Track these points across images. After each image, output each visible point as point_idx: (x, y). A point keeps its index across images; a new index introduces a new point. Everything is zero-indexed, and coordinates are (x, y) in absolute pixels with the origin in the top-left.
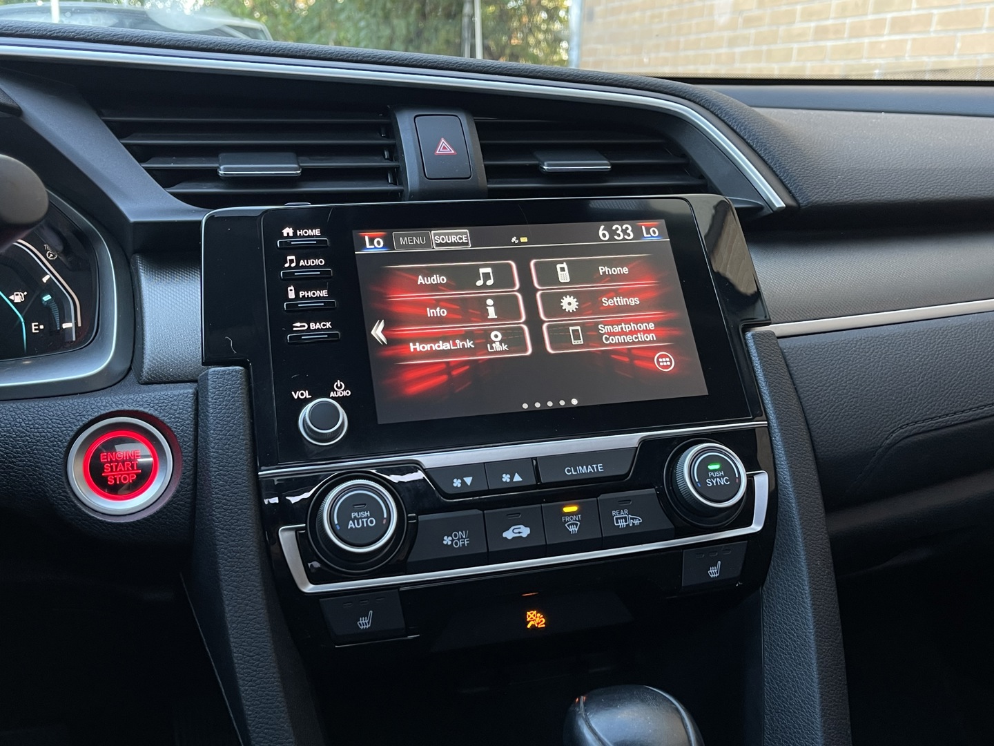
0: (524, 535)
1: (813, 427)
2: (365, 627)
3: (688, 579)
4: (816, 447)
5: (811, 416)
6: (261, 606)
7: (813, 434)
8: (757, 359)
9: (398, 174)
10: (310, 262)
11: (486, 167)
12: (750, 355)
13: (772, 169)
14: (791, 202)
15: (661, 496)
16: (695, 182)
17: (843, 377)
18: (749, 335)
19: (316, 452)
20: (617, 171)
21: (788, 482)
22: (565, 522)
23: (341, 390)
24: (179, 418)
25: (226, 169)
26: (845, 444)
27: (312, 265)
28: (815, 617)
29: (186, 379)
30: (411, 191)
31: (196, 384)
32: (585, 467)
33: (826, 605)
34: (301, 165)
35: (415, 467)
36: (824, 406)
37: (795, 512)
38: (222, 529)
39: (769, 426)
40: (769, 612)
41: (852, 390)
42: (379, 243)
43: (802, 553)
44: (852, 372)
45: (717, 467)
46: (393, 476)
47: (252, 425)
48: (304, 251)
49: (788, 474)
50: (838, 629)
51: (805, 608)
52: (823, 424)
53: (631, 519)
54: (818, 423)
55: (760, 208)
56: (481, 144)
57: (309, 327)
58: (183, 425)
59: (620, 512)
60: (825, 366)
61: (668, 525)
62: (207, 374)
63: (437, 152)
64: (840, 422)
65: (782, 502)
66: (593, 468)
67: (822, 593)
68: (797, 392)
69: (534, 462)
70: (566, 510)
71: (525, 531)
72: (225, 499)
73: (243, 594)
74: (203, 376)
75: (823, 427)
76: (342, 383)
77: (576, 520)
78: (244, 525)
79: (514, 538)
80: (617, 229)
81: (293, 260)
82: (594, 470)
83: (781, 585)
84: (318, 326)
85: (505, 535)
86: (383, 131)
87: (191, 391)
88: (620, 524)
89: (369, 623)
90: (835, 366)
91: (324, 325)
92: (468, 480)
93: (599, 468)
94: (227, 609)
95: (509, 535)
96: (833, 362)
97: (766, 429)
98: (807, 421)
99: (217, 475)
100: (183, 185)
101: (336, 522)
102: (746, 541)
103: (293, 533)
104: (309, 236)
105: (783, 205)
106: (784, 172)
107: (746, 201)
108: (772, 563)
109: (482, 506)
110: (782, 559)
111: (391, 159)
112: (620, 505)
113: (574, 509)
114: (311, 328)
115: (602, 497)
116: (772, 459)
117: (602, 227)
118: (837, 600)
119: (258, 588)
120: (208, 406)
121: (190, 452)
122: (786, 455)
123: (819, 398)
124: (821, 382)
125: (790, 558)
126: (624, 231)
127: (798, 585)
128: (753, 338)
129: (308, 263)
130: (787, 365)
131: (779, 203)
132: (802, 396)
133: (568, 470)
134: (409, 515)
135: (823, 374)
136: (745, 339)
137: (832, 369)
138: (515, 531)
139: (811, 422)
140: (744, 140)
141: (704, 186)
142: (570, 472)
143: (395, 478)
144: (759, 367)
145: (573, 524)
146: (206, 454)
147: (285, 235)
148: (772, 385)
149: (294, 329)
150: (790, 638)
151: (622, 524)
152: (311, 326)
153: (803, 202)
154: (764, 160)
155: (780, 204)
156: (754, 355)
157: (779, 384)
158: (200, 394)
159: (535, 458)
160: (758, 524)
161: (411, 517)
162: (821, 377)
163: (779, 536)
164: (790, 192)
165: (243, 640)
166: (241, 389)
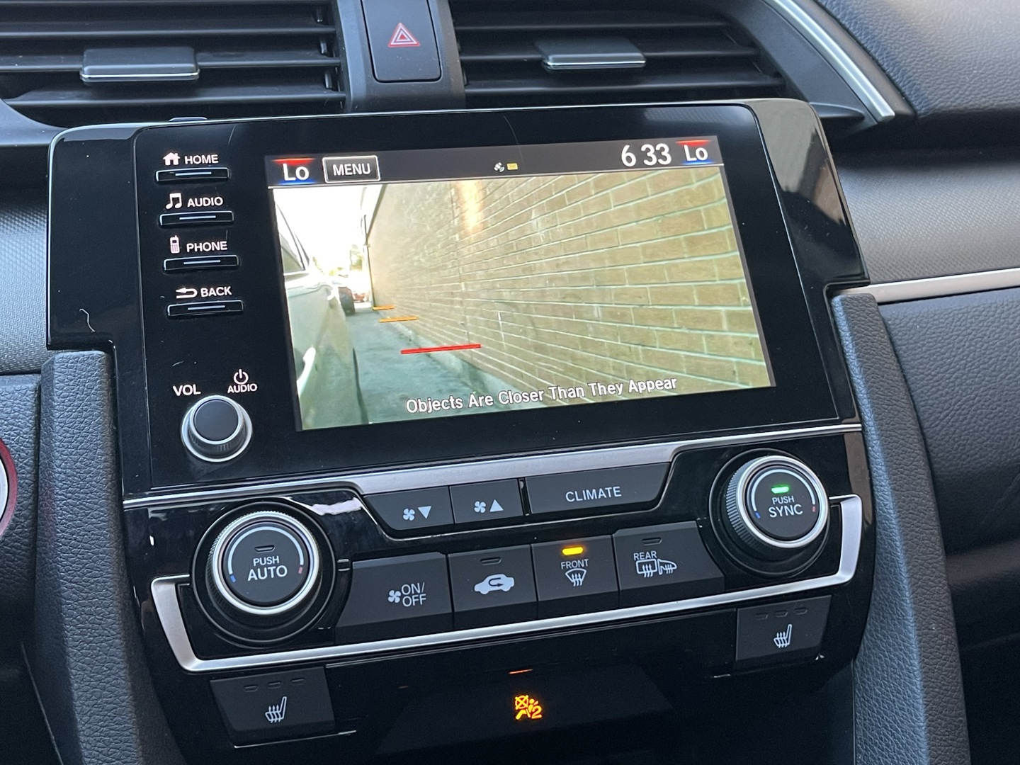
0: (506, 588)
1: (929, 432)
2: (276, 720)
3: (744, 651)
4: (933, 461)
5: (926, 416)
6: (125, 691)
7: (929, 441)
8: (848, 334)
9: (338, 76)
10: (203, 201)
11: (463, 63)
12: (837, 329)
13: (877, 62)
14: (904, 109)
15: (705, 533)
16: (769, 81)
17: (974, 359)
18: (837, 300)
19: (205, 472)
20: (654, 67)
21: (891, 511)
22: (566, 569)
23: (243, 384)
24: (13, 424)
25: (92, 72)
26: (977, 456)
27: (205, 205)
28: (927, 705)
29: (25, 368)
30: (354, 99)
31: (38, 377)
32: (594, 491)
33: (944, 688)
34: (200, 63)
35: (349, 492)
36: (946, 401)
37: (900, 553)
38: (71, 582)
39: (863, 431)
40: (863, 697)
41: (987, 378)
42: (302, 173)
43: (910, 612)
44: (988, 352)
45: (785, 489)
46: (316, 505)
47: (116, 434)
48: (194, 186)
49: (890, 499)
50: (961, 721)
51: (913, 691)
52: (943, 427)
53: (661, 564)
54: (937, 426)
55: (860, 118)
56: (457, 33)
57: (199, 293)
58: (18, 434)
59: (645, 554)
60: (949, 344)
61: (716, 573)
62: (52, 362)
63: (392, 43)
64: (969, 423)
65: (882, 539)
66: (606, 492)
67: (939, 669)
68: (906, 381)
69: (522, 484)
70: (567, 552)
71: (507, 583)
72: (75, 539)
73: (98, 673)
74: (47, 365)
75: (943, 432)
76: (244, 373)
77: (581, 567)
78: (101, 576)
79: (490, 592)
80: (648, 150)
81: (178, 198)
82: (607, 494)
83: (880, 658)
84: (212, 292)
85: (477, 588)
86: (318, 15)
87: (30, 386)
88: (644, 572)
89: (281, 713)
90: (962, 343)
91: (221, 291)
92: (425, 511)
93: (615, 492)
94: (76, 695)
95: (483, 588)
96: (960, 338)
97: (860, 434)
98: (920, 424)
99: (64, 504)
100: (33, 94)
101: (231, 572)
102: (830, 596)
103: (172, 587)
104: (201, 165)
105: (893, 114)
106: (894, 65)
107: (839, 109)
108: (868, 626)
109: (446, 547)
110: (882, 622)
111: (329, 54)
112: (646, 544)
113: (578, 550)
114: (203, 296)
115: (619, 533)
116: (868, 478)
117: (627, 147)
118: (960, 680)
119: (119, 665)
120: (53, 407)
121: (28, 473)
122: (888, 472)
123: (938, 390)
124: (942, 366)
125: (893, 619)
126: (659, 154)
127: (903, 659)
128: (843, 304)
129: (199, 203)
130: (892, 343)
131: (885, 110)
132: (912, 387)
133: (569, 495)
134: (340, 561)
135: (945, 356)
136: (831, 306)
137: (959, 348)
138: (492, 583)
139: (926, 424)
140: (837, 20)
141: (781, 88)
142: (573, 499)
143: (320, 509)
144: (851, 346)
145: (577, 572)
146: (50, 474)
147: (168, 163)
148: (869, 372)
149: (178, 297)
150: (893, 735)
151: (648, 572)
152: (202, 292)
153: (921, 109)
154: (865, 49)
155: (887, 111)
156: (844, 328)
157: (880, 370)
158: (43, 390)
159: (523, 479)
160: (847, 571)
161: (342, 563)
162: (942, 359)
163: (878, 588)
164: (903, 94)
165: (97, 738)
166: (100, 383)
